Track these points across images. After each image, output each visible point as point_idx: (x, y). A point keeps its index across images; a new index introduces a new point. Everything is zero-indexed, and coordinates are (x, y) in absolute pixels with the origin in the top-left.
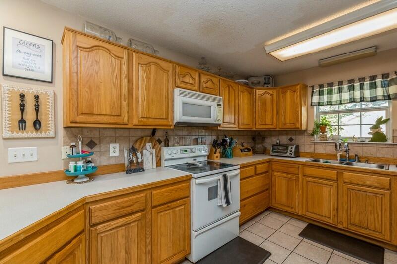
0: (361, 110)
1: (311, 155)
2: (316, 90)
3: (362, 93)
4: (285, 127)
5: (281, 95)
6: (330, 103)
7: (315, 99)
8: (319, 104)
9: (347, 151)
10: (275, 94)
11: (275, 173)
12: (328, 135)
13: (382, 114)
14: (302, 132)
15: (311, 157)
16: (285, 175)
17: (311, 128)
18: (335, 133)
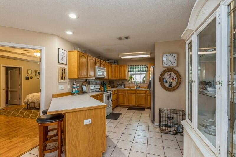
0: (140, 74)
1: (129, 87)
2: (130, 67)
3: (141, 69)
4: (121, 78)
5: (120, 68)
6: (133, 71)
7: (130, 70)
8: (131, 71)
9: (137, 85)
10: (118, 67)
11: (119, 94)
12: (133, 81)
13: (144, 75)
14: (126, 80)
15: (129, 88)
16: (122, 94)
17: (129, 79)
18: (135, 80)
